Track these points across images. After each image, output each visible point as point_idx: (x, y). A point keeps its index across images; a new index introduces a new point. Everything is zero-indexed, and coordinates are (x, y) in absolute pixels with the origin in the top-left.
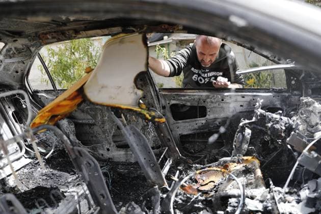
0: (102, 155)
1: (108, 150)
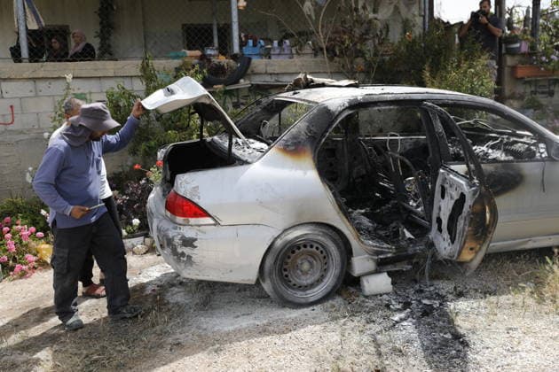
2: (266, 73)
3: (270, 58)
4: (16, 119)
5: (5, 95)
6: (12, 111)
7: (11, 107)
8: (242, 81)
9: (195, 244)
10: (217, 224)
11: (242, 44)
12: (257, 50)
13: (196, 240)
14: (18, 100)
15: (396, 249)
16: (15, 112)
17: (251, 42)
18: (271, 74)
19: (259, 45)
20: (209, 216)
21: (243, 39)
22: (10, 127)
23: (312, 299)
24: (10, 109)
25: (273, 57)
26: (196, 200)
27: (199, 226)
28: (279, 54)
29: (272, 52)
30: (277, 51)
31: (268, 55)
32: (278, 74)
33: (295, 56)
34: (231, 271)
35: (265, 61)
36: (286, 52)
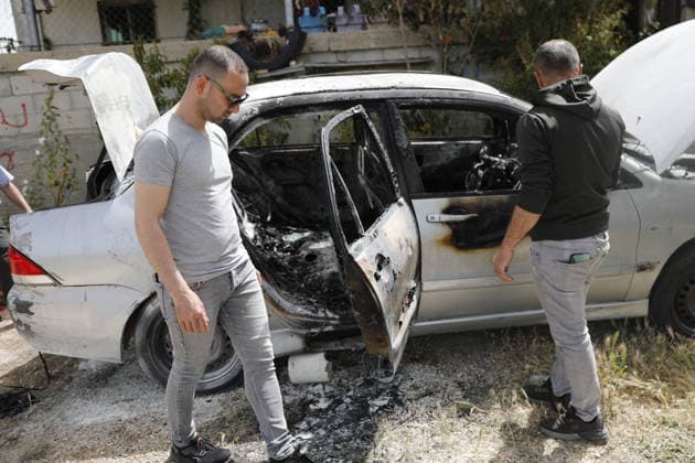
0: (315, 216)
1: (322, 209)
2: (329, 51)
3: (335, 30)
4: (29, 121)
5: (16, 92)
6: (24, 110)
7: (23, 105)
8: (293, 63)
9: (31, 309)
10: (57, 283)
11: (298, 14)
12: (317, 21)
13: (31, 304)
14: (29, 98)
15: (340, 319)
16: (28, 112)
17: (307, 10)
18: (336, 52)
19: (319, 15)
20: (46, 273)
21: (298, 7)
22: (24, 130)
23: (210, 386)
24: (22, 109)
25: (339, 29)
26: (25, 251)
27: (35, 285)
28: (346, 25)
29: (337, 23)
30: (344, 21)
31: (331, 26)
32: (345, 52)
33: (369, 26)
34: (85, 347)
35: (328, 34)
36: (356, 21)
